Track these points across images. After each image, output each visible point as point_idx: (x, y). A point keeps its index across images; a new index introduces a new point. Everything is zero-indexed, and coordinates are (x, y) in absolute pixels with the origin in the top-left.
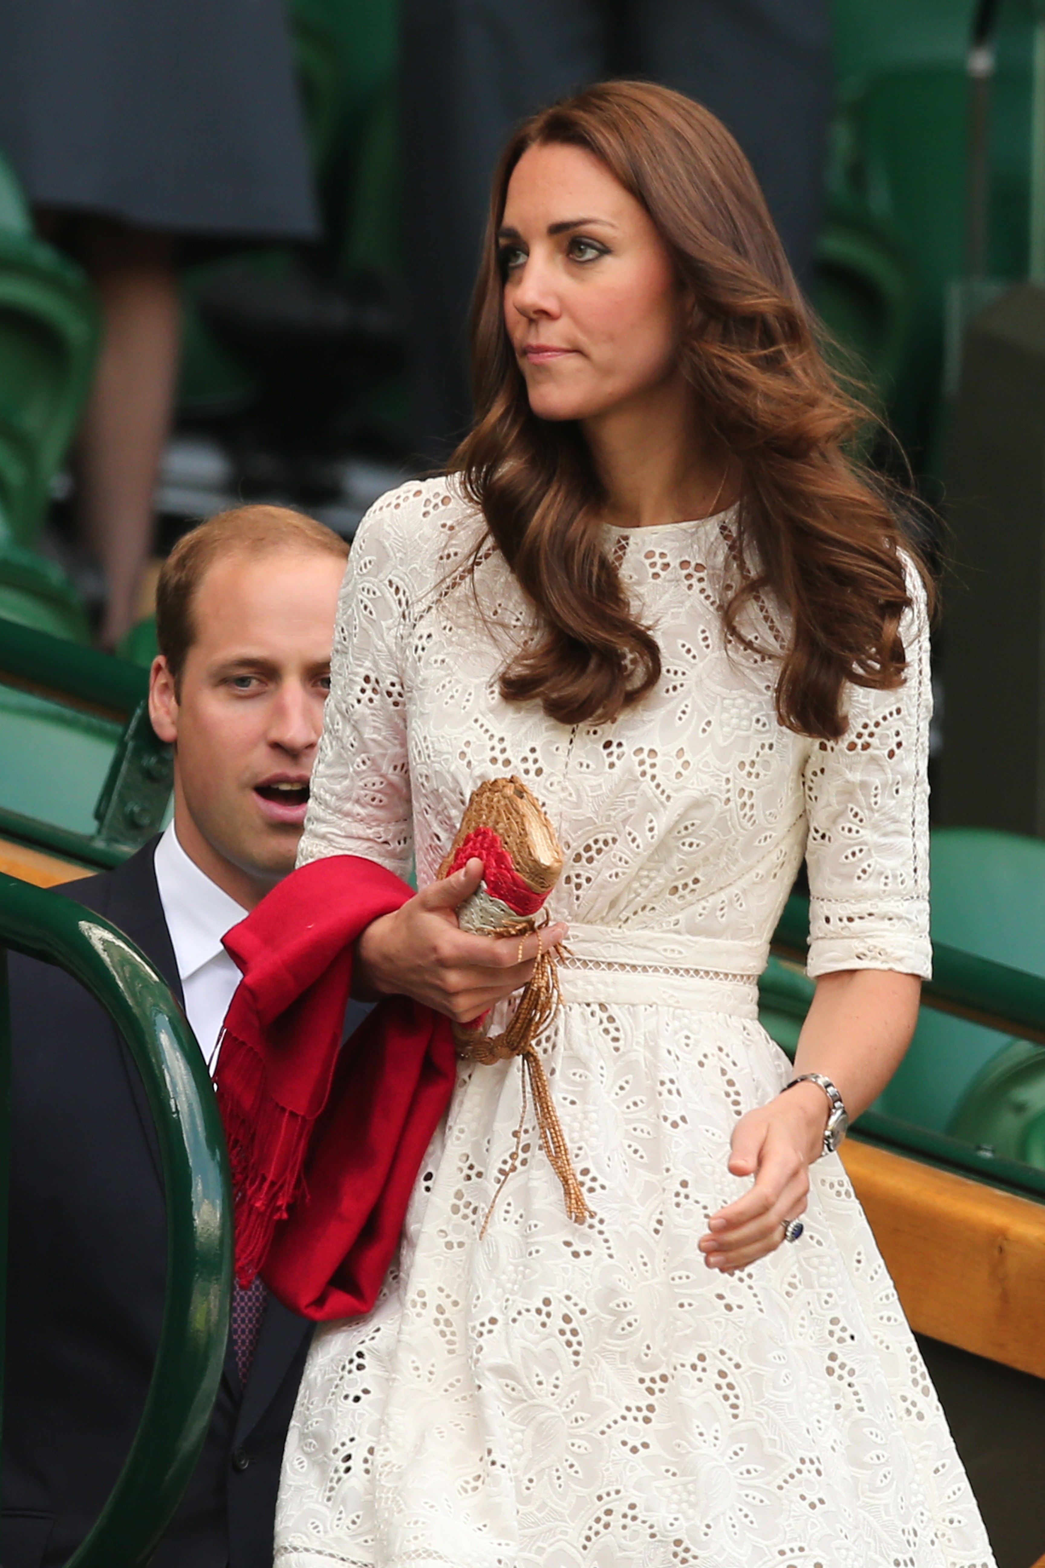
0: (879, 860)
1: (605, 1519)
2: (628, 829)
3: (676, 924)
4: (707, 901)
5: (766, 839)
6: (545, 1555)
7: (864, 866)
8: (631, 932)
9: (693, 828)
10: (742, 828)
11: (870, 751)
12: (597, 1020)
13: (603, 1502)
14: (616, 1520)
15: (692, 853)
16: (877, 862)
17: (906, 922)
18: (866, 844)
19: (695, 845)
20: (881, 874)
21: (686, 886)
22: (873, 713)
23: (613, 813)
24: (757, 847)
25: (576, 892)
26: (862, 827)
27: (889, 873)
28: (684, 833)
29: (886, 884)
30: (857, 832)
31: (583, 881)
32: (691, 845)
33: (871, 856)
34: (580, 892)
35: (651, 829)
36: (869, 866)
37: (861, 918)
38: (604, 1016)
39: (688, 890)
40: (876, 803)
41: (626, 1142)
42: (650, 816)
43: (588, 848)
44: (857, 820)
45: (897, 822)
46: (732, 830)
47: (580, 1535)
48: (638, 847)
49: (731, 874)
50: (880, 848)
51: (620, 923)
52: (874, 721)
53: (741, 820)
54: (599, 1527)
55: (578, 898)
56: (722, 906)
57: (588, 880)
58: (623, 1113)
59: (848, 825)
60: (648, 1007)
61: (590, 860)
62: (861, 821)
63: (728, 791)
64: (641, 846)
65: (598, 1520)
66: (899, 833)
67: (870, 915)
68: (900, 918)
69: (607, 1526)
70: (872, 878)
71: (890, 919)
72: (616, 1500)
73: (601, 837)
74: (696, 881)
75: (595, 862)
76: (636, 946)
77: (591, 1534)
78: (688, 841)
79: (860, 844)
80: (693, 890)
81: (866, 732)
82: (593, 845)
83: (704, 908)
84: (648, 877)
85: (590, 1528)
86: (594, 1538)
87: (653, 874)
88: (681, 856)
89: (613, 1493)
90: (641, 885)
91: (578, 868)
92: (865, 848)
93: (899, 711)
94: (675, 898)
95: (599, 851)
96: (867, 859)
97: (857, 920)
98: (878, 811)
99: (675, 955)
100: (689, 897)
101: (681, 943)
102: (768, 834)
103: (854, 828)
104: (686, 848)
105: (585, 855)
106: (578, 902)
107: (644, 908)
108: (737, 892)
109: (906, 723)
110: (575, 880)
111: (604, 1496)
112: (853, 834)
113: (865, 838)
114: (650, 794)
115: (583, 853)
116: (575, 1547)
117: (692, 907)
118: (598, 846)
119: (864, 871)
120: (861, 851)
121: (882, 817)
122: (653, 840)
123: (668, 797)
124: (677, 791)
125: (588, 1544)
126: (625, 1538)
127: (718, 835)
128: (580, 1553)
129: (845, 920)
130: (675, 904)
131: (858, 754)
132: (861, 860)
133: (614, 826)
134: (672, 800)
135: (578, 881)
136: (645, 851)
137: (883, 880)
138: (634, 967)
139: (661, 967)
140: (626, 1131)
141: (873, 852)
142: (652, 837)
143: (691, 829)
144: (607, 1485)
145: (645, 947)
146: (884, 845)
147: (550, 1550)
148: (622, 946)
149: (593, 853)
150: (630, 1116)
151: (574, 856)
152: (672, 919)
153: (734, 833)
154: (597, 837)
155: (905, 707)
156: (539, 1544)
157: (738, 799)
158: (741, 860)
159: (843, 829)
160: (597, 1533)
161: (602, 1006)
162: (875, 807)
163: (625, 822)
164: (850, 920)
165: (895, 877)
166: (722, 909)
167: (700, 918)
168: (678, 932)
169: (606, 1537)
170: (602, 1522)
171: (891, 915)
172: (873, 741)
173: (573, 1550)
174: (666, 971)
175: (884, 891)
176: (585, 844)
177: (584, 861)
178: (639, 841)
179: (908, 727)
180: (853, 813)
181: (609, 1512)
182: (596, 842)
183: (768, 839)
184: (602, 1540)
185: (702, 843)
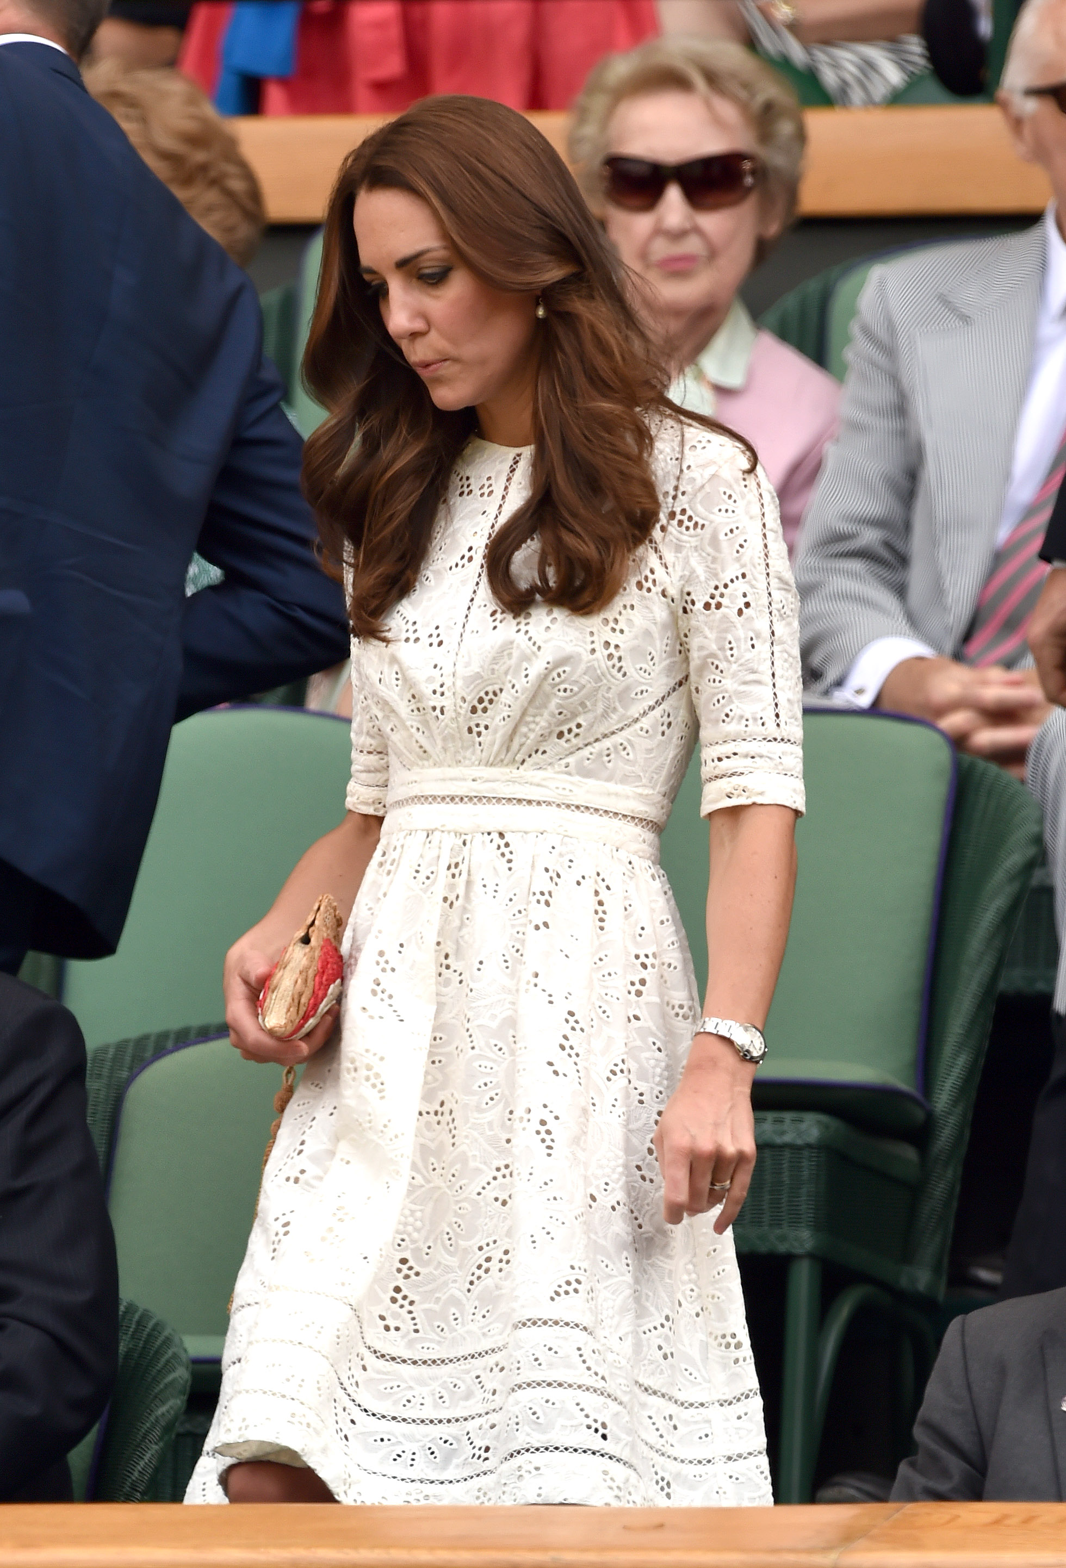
0: (740, 705)
1: (485, 1265)
2: (509, 677)
3: (566, 767)
4: (594, 748)
5: (642, 692)
6: (440, 1304)
7: (727, 711)
8: (527, 772)
9: (565, 675)
10: (613, 676)
11: (722, 609)
12: (495, 845)
13: (483, 1251)
14: (494, 1265)
15: (567, 698)
16: (738, 708)
17: (767, 759)
18: (726, 692)
19: (568, 691)
20: (741, 717)
21: (570, 731)
22: (721, 575)
23: (496, 667)
24: (633, 699)
25: (478, 739)
26: (723, 678)
27: (748, 715)
28: (557, 680)
29: (746, 726)
30: (720, 681)
31: (482, 729)
32: (565, 690)
33: (732, 702)
34: (481, 739)
35: (527, 676)
36: (731, 710)
37: (728, 757)
38: (502, 843)
39: (573, 734)
40: (732, 656)
41: (512, 943)
42: (525, 665)
43: (481, 701)
44: (718, 671)
45: (755, 672)
46: (603, 678)
47: (465, 1281)
48: (517, 692)
49: (611, 721)
50: (740, 695)
51: (517, 766)
52: (723, 583)
53: (611, 670)
54: (481, 1272)
55: (480, 744)
56: (608, 752)
57: (486, 727)
58: (510, 920)
59: (712, 677)
60: (539, 835)
61: (485, 710)
62: (722, 672)
63: (593, 642)
64: (519, 691)
65: (479, 1267)
66: (758, 682)
67: (735, 754)
68: (761, 756)
69: (487, 1271)
70: (735, 721)
71: (753, 757)
72: (494, 1249)
73: (490, 689)
74: (579, 726)
75: (489, 711)
76: (531, 784)
77: (474, 1278)
78: (562, 687)
79: (722, 692)
80: (577, 735)
81: (717, 593)
82: (484, 696)
83: (591, 754)
84: (534, 722)
85: (473, 1274)
86: (476, 1282)
87: (538, 719)
88: (558, 701)
89: (491, 1244)
90: (530, 730)
91: (476, 719)
92: (726, 695)
93: (744, 576)
94: (562, 741)
95: (491, 701)
96: (729, 705)
97: (725, 760)
98: (735, 663)
99: (566, 792)
100: (574, 741)
101: (572, 783)
102: (644, 688)
103: (718, 679)
104: (562, 693)
105: (480, 707)
106: (481, 748)
107: (537, 751)
108: (621, 741)
109: (753, 587)
110: (475, 729)
111: (485, 1246)
112: (717, 683)
113: (725, 686)
114: (523, 646)
115: (477, 705)
116: (461, 1291)
117: (580, 751)
118: (489, 697)
119: (727, 715)
120: (723, 698)
121: (740, 668)
122: (529, 685)
123: (539, 648)
124: (545, 642)
125: (471, 1287)
126: (500, 1279)
127: (590, 682)
128: (465, 1295)
129: (716, 760)
130: (563, 747)
131: (713, 612)
132: (723, 706)
133: (499, 678)
134: (542, 650)
135: (478, 729)
136: (522, 694)
137: (744, 722)
138: (529, 802)
139: (554, 803)
140: (512, 934)
141: (734, 698)
142: (527, 682)
143: (563, 676)
144: (487, 1237)
145: (538, 785)
146: (744, 692)
147: (444, 1298)
148: (520, 784)
149: (486, 704)
150: (515, 922)
151: (470, 708)
152: (563, 762)
153: (605, 681)
154: (487, 689)
155: (750, 573)
156: (437, 1295)
157: (604, 650)
158: (621, 710)
159: (709, 681)
160: (479, 1278)
161: (501, 835)
162: (732, 659)
163: (506, 673)
164: (720, 759)
165: (755, 720)
166: (608, 755)
167: (588, 762)
168: (569, 774)
169: (488, 1281)
170: (483, 1268)
171: (752, 754)
172: (724, 601)
173: (460, 1293)
174: (558, 805)
175: (745, 732)
176: (478, 697)
177: (479, 712)
178: (517, 687)
179: (755, 590)
180: (715, 666)
181: (488, 1260)
182: (487, 693)
183: (644, 693)
184: (483, 1283)
185: (576, 689)
